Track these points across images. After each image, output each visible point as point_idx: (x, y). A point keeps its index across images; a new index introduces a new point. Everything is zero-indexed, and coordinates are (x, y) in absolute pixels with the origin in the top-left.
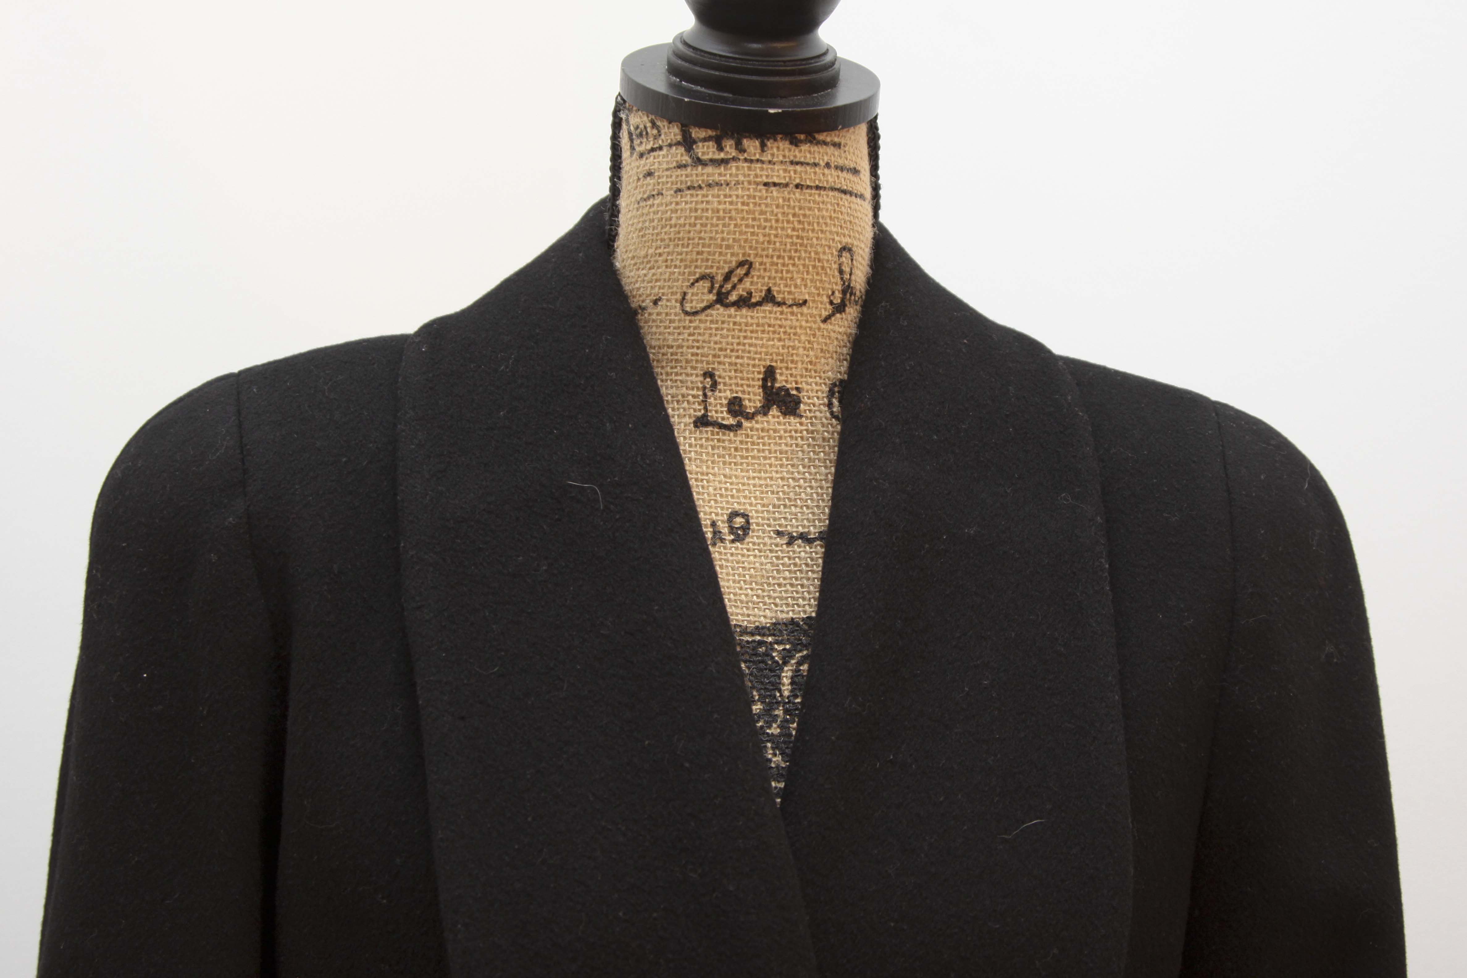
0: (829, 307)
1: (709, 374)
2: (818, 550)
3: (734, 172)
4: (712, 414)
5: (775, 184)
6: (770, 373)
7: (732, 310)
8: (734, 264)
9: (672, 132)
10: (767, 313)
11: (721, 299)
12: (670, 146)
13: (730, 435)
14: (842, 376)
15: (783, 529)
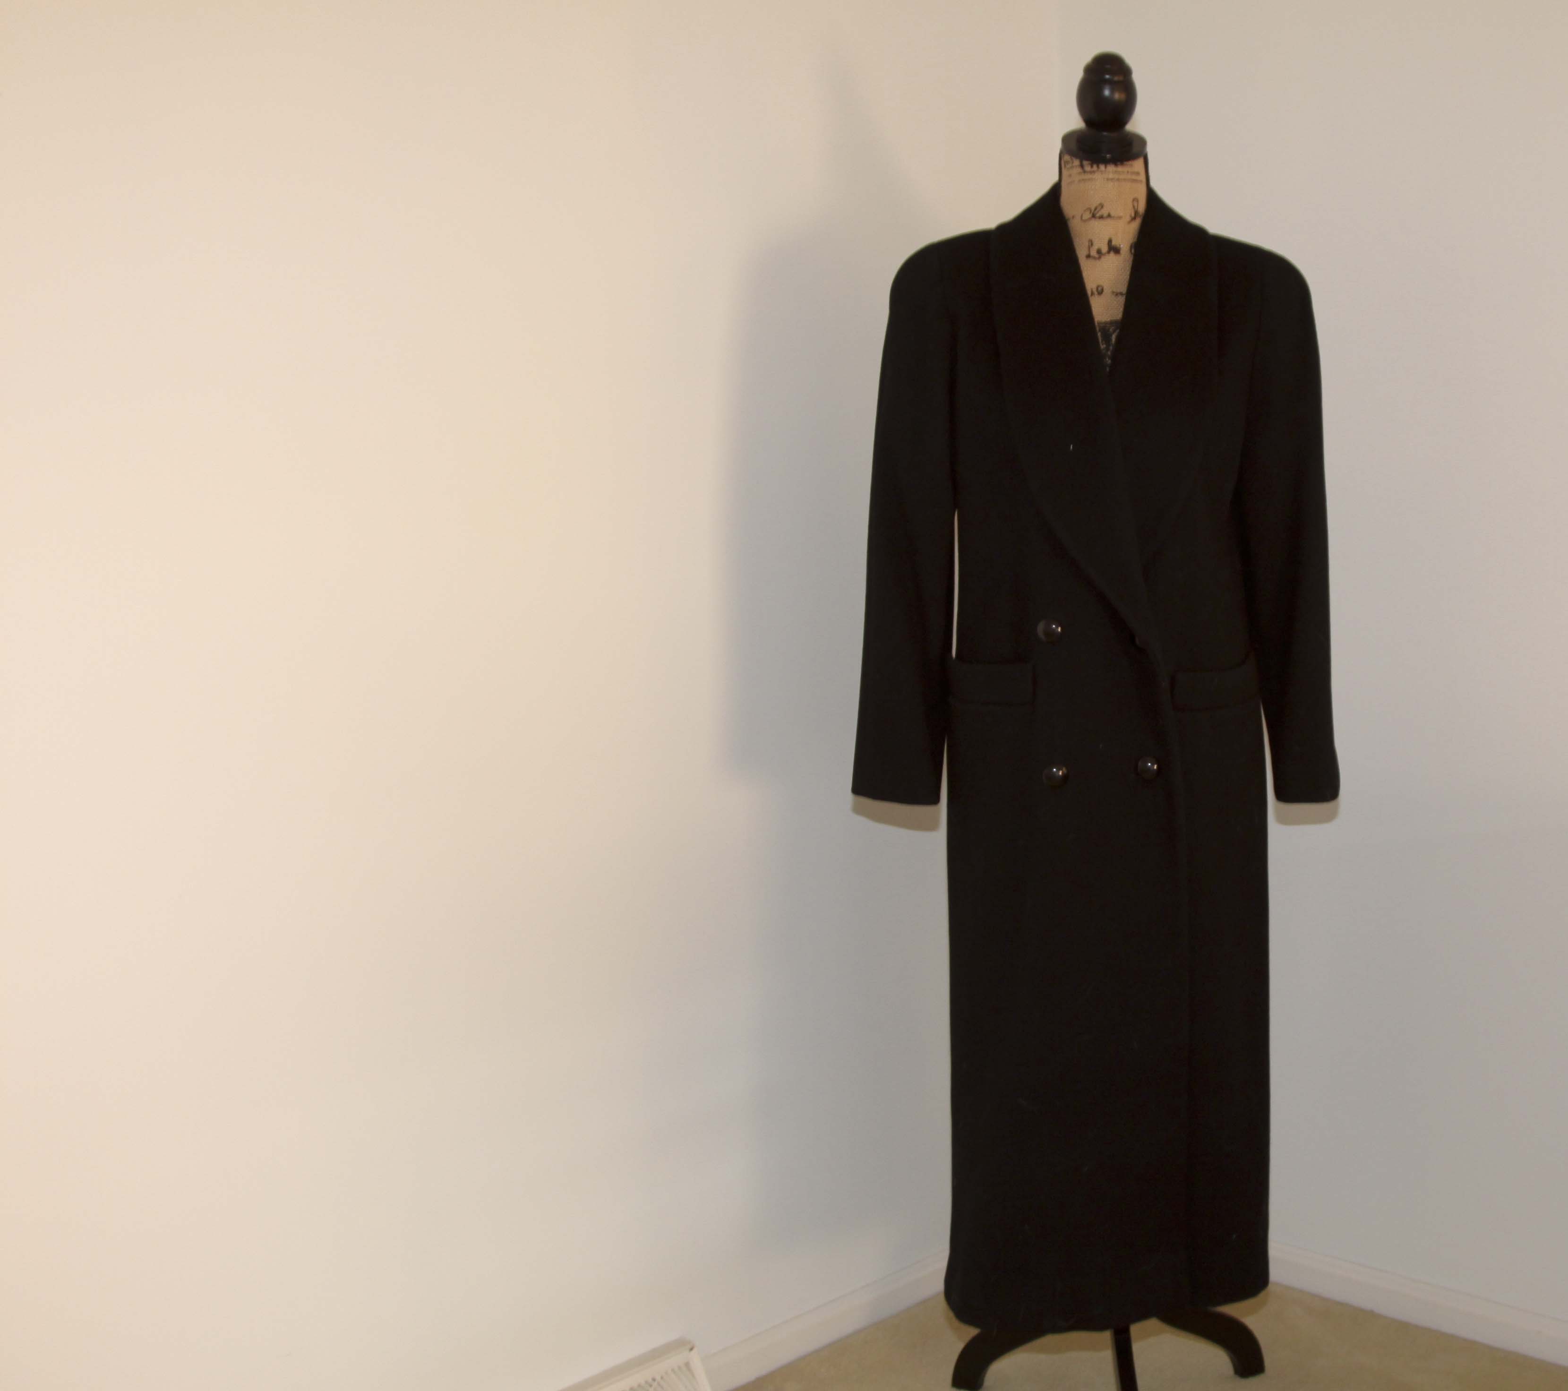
0: (1129, 218)
1: (1090, 241)
2: (1124, 297)
4: (1092, 254)
5: (1110, 179)
7: (1097, 220)
8: (1098, 205)
12: (1076, 166)
13: (1098, 261)
14: (1135, 241)
15: (1114, 291)
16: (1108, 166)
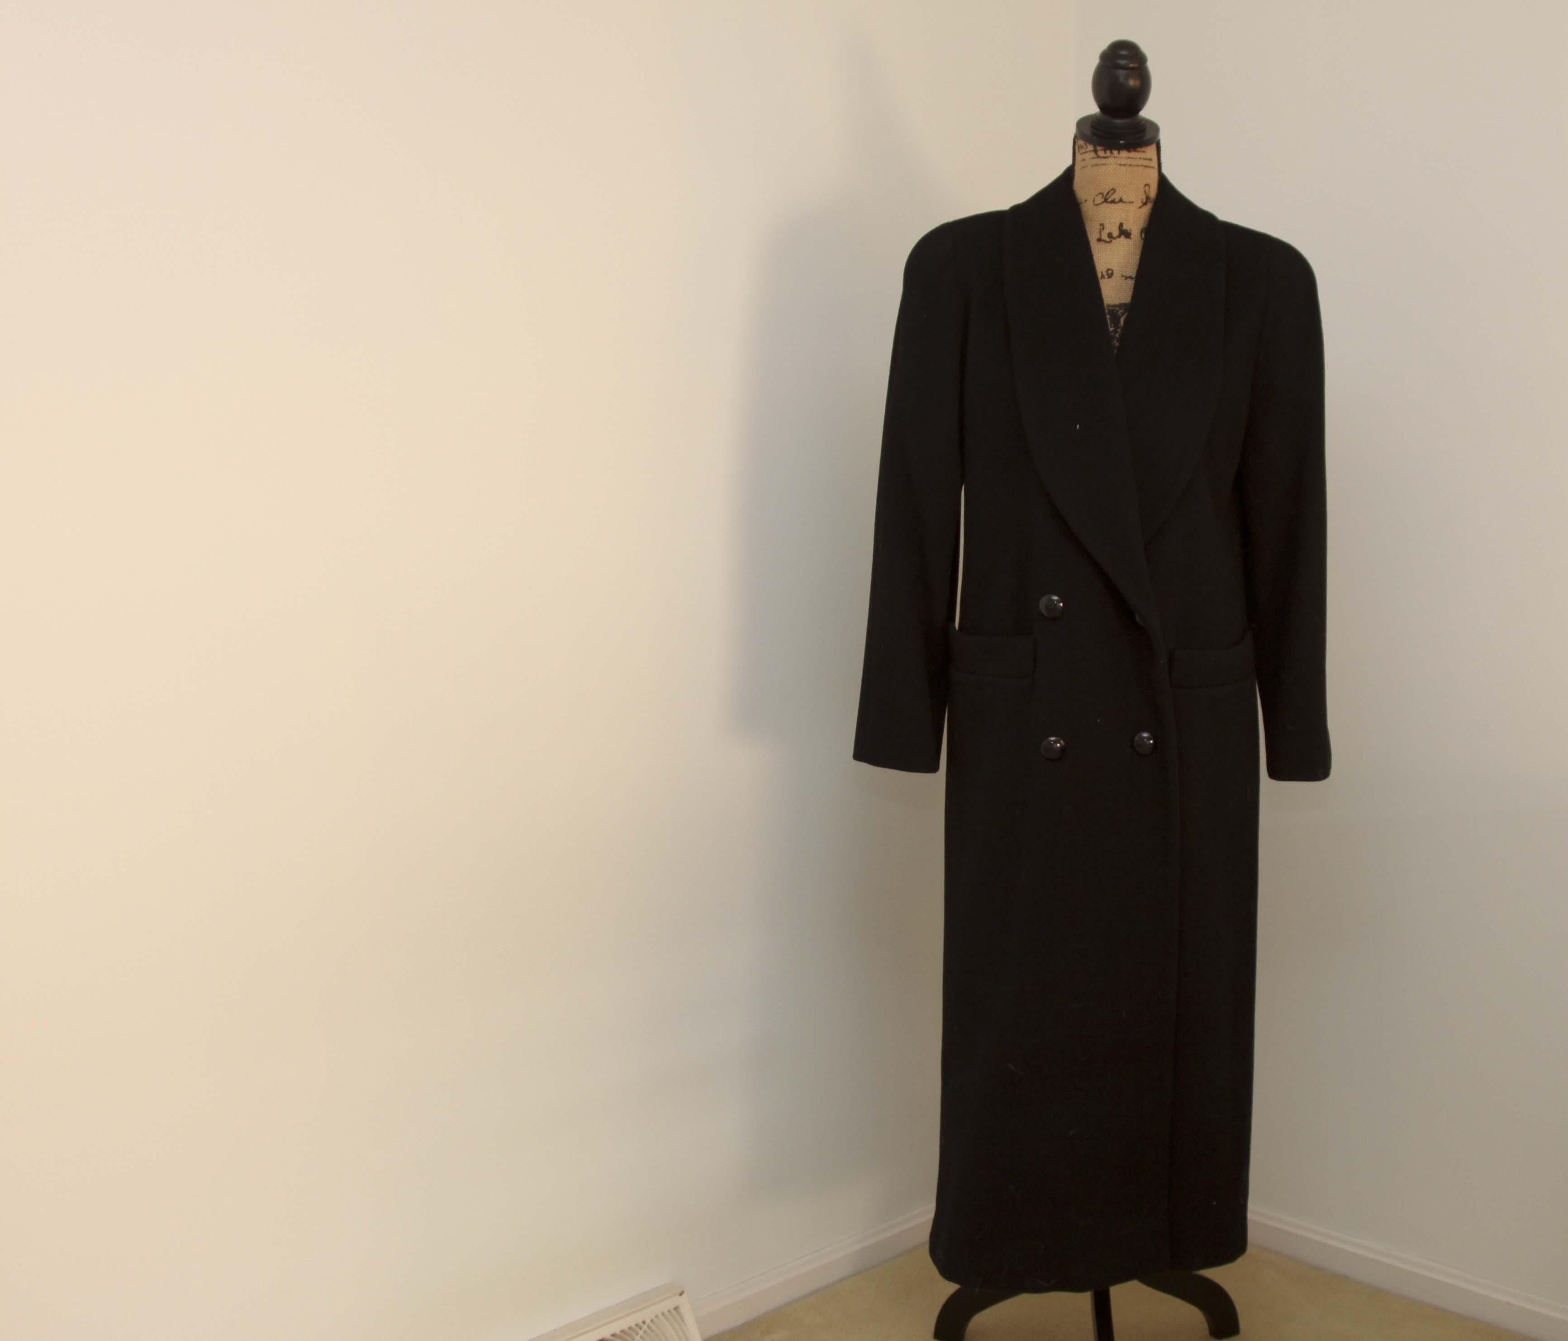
0: (1141, 203)
1: (1102, 225)
2: (1134, 280)
3: (1110, 161)
4: (1103, 238)
5: (1123, 165)
6: (1121, 225)
7: (1109, 204)
8: (1110, 189)
9: (1090, 147)
10: (1120, 205)
11: (1106, 201)
12: (1090, 151)
13: (1108, 245)
14: (1146, 226)
15: (1124, 275)
16: (1121, 152)
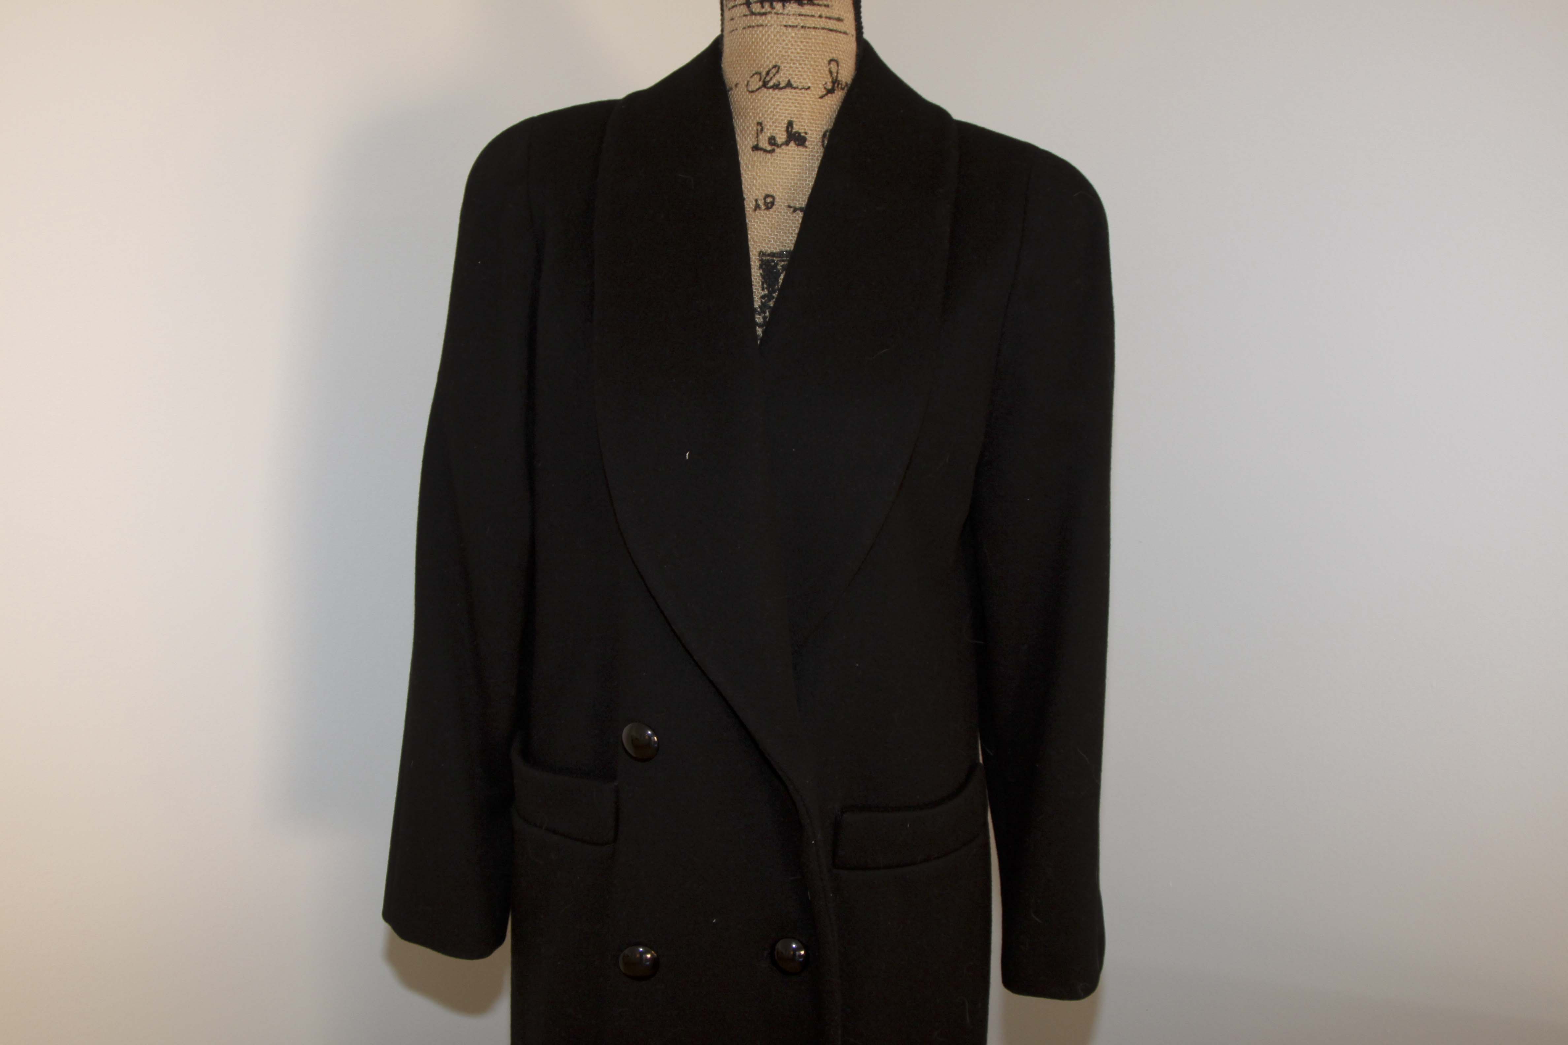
0: (823, 90)
1: (760, 124)
3: (770, 19)
4: (761, 145)
5: (790, 26)
6: (790, 124)
7: (771, 91)
8: (771, 66)
10: (789, 93)
11: (765, 85)
13: (769, 155)
14: (830, 127)
15: (792, 205)
16: (787, 5)
